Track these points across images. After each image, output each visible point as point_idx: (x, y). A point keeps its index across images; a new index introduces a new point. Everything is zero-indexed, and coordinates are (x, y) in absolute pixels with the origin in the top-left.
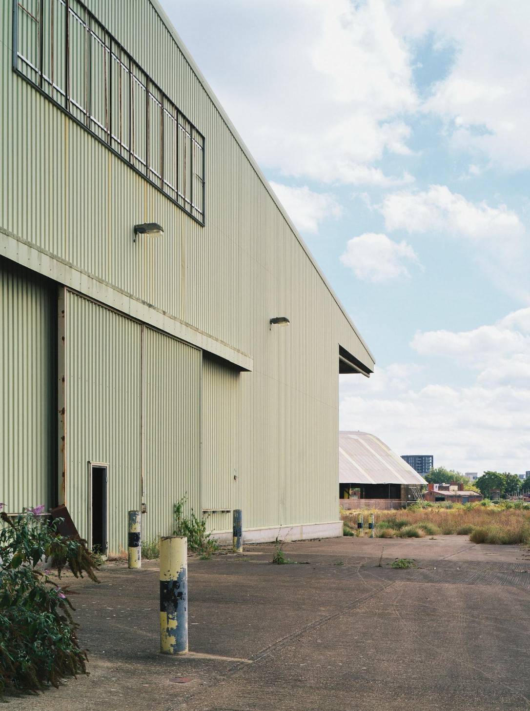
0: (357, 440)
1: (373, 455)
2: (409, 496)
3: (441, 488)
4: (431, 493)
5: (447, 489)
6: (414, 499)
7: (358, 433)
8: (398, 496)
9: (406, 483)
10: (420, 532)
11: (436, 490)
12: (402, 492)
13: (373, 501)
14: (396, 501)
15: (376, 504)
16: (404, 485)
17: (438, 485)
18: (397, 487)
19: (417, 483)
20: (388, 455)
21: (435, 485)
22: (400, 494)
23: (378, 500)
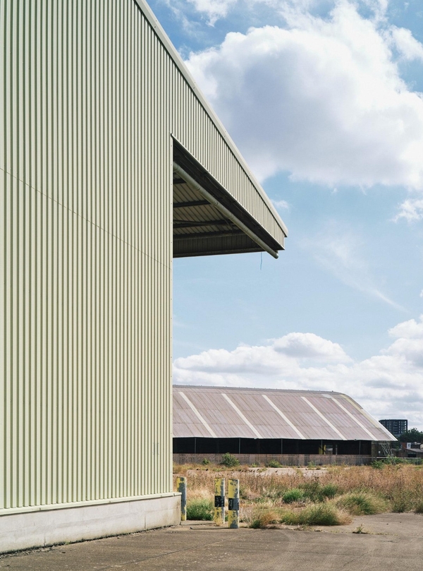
0: (330, 400)
1: (345, 413)
2: (379, 452)
3: (413, 446)
4: (405, 450)
5: (418, 447)
6: (383, 454)
7: (332, 393)
8: (369, 453)
9: (376, 440)
10: (341, 514)
11: (409, 448)
12: (373, 448)
13: (344, 457)
14: (366, 457)
15: (347, 460)
16: (374, 441)
17: (410, 444)
18: (367, 444)
19: (387, 440)
20: (360, 413)
21: (408, 444)
22: (371, 450)
23: (349, 456)
